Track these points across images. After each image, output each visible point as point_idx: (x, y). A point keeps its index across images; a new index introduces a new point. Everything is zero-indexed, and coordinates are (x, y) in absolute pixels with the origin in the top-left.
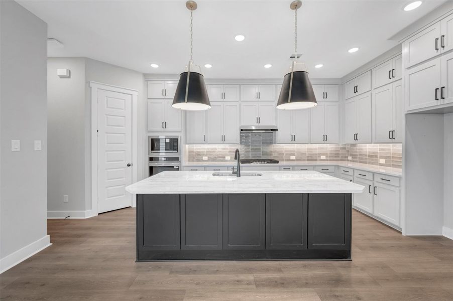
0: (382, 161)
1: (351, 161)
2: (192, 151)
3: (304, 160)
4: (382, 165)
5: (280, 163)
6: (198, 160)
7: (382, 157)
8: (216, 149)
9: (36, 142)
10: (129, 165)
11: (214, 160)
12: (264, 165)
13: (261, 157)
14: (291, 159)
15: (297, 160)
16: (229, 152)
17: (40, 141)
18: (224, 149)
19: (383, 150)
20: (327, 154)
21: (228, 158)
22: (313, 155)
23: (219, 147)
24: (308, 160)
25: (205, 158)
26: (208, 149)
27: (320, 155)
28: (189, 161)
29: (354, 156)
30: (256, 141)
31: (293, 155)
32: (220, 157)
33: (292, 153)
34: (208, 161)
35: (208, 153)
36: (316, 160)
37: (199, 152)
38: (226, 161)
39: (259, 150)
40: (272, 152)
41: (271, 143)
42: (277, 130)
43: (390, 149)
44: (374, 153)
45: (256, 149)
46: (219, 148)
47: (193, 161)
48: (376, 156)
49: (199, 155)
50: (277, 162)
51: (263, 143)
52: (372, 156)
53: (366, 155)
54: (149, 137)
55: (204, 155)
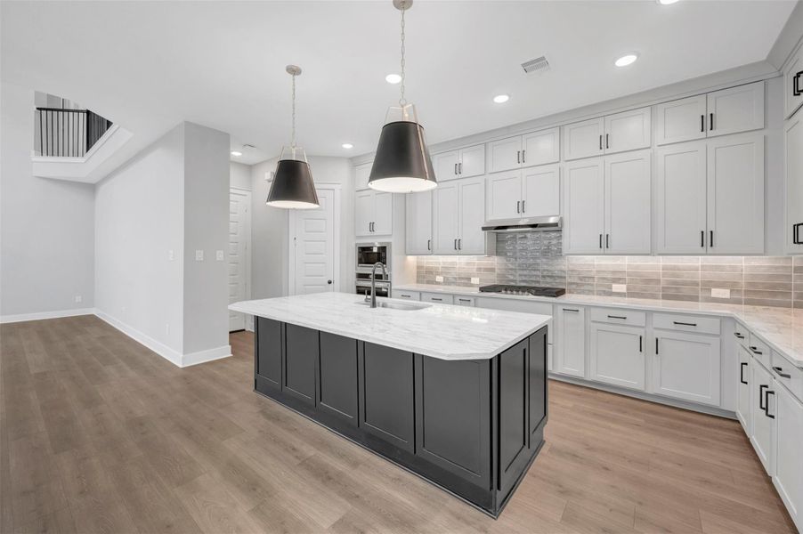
2: (422, 267)
3: (654, 297)
6: (428, 282)
8: (455, 263)
9: (218, 252)
10: (330, 282)
11: (453, 282)
14: (614, 290)
15: (630, 294)
16: (479, 269)
17: (222, 252)
18: (468, 264)
20: (735, 284)
22: (685, 283)
24: (665, 297)
25: (440, 279)
26: (444, 263)
27: (708, 285)
28: (418, 282)
31: (620, 281)
32: (463, 278)
33: (614, 276)
34: (443, 284)
35: (445, 270)
36: (694, 299)
37: (432, 268)
38: (472, 285)
39: (535, 267)
46: (460, 262)
47: (422, 282)
49: (432, 273)
54: (356, 245)
55: (438, 274)
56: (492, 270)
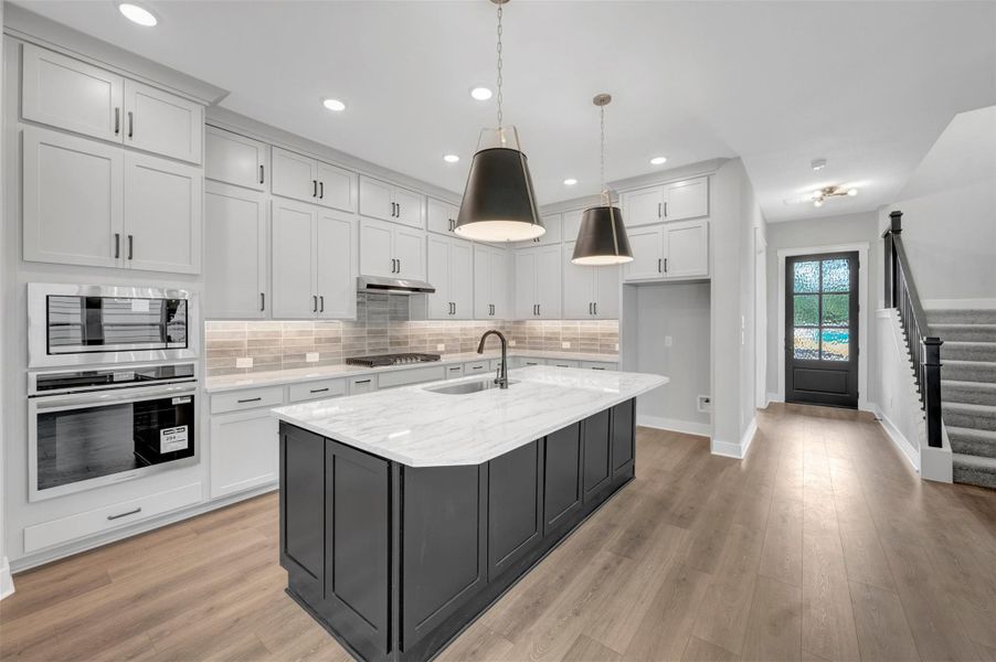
0: (566, 345)
1: (514, 348)
4: (567, 350)
5: (444, 359)
7: (565, 340)
8: (278, 334)
11: (275, 364)
12: (413, 366)
13: (386, 349)
14: (439, 349)
15: (447, 352)
16: (318, 341)
18: (301, 333)
19: (567, 329)
21: (312, 357)
23: (289, 329)
24: (463, 351)
25: (245, 362)
26: (255, 333)
29: (520, 340)
30: (379, 313)
31: (441, 341)
32: (290, 356)
33: (440, 337)
34: (253, 370)
35: (256, 346)
37: (226, 344)
38: (308, 365)
39: (382, 333)
40: (406, 337)
41: (407, 319)
42: (433, 291)
43: (576, 328)
44: (555, 333)
45: (378, 332)
48: (557, 339)
49: (228, 352)
50: (436, 358)
51: (393, 318)
52: (550, 339)
53: (541, 338)
55: (241, 353)
56: (336, 340)
